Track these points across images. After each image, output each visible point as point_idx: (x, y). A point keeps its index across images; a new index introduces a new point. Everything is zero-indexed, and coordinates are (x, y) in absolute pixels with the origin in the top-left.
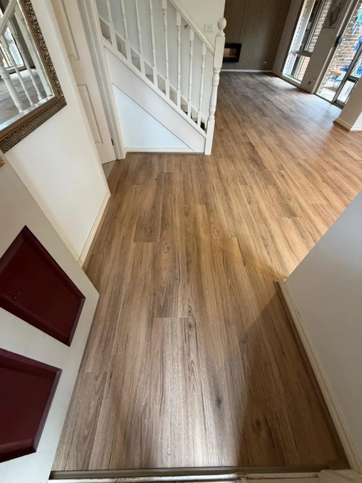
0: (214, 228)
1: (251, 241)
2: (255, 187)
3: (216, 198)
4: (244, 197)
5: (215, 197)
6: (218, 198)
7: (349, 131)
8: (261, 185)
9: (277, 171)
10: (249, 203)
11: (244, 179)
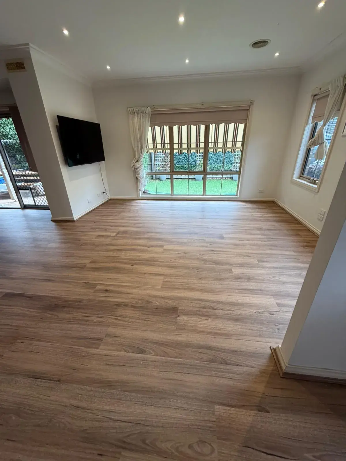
0: (190, 447)
1: (217, 380)
2: (111, 330)
3: (110, 411)
4: (126, 354)
5: (106, 414)
6: (113, 408)
7: (74, 221)
8: (111, 321)
9: (94, 292)
10: (142, 352)
11: (85, 338)
